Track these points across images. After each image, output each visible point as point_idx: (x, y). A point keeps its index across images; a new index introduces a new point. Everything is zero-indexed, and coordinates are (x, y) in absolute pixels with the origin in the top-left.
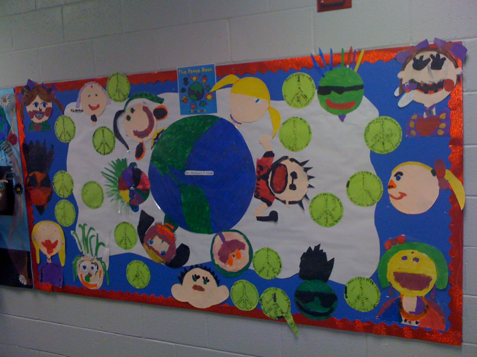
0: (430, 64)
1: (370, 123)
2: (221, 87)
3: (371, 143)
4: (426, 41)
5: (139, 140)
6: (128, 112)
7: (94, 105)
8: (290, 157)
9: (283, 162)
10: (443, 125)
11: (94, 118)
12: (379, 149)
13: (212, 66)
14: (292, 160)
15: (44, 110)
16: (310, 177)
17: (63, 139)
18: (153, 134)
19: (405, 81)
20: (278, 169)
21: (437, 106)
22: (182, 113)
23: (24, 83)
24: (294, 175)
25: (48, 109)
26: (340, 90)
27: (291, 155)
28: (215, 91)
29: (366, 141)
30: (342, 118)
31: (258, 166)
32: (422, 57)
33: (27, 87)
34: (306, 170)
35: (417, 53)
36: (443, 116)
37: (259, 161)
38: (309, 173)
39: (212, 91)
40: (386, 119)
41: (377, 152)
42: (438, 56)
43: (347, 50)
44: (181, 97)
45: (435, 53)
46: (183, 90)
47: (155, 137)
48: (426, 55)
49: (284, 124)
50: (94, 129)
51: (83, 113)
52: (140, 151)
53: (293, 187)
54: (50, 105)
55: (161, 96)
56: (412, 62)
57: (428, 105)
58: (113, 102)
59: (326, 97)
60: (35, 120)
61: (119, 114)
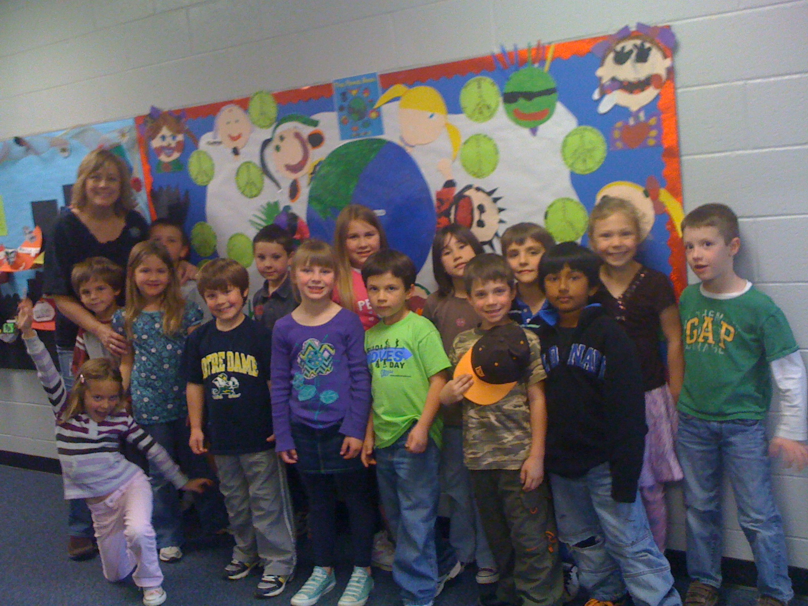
0: (633, 56)
1: (567, 137)
2: (386, 101)
3: (571, 161)
4: (626, 28)
5: (292, 176)
6: (276, 142)
7: (235, 134)
8: (476, 185)
9: (467, 193)
10: (653, 133)
11: (236, 152)
12: (580, 169)
13: (373, 75)
14: (478, 189)
15: (173, 144)
16: (501, 210)
17: (200, 181)
18: (309, 168)
19: (605, 80)
20: (462, 202)
21: (645, 108)
22: (343, 138)
23: (146, 111)
24: (481, 209)
25: (179, 143)
26: (529, 96)
27: (477, 183)
28: (379, 108)
29: (565, 159)
30: (534, 131)
31: (439, 199)
32: (623, 48)
33: (150, 115)
34: (496, 200)
35: (617, 44)
36: (653, 121)
37: (439, 194)
38: (500, 204)
39: (376, 106)
40: (585, 129)
41: (578, 172)
42: (642, 45)
43: (534, 44)
44: (340, 118)
45: (638, 42)
46: (341, 109)
47: (311, 171)
48: (629, 45)
49: (465, 143)
50: (237, 165)
51: (222, 146)
52: (294, 191)
53: (481, 224)
54: (180, 137)
55: (315, 117)
56: (611, 56)
57: (634, 108)
58: (258, 129)
59: (514, 106)
60: (164, 158)
61: (266, 143)
